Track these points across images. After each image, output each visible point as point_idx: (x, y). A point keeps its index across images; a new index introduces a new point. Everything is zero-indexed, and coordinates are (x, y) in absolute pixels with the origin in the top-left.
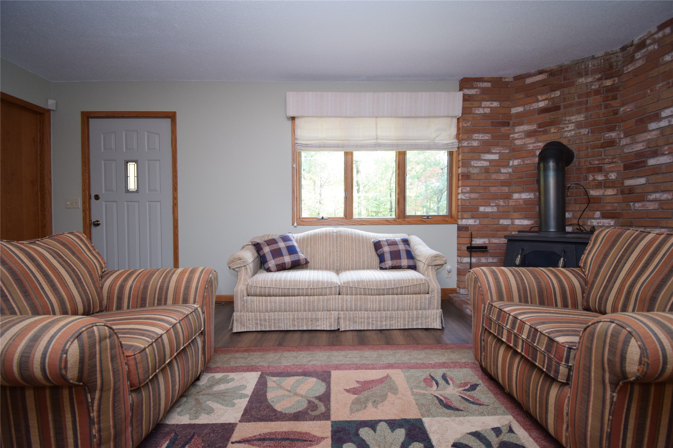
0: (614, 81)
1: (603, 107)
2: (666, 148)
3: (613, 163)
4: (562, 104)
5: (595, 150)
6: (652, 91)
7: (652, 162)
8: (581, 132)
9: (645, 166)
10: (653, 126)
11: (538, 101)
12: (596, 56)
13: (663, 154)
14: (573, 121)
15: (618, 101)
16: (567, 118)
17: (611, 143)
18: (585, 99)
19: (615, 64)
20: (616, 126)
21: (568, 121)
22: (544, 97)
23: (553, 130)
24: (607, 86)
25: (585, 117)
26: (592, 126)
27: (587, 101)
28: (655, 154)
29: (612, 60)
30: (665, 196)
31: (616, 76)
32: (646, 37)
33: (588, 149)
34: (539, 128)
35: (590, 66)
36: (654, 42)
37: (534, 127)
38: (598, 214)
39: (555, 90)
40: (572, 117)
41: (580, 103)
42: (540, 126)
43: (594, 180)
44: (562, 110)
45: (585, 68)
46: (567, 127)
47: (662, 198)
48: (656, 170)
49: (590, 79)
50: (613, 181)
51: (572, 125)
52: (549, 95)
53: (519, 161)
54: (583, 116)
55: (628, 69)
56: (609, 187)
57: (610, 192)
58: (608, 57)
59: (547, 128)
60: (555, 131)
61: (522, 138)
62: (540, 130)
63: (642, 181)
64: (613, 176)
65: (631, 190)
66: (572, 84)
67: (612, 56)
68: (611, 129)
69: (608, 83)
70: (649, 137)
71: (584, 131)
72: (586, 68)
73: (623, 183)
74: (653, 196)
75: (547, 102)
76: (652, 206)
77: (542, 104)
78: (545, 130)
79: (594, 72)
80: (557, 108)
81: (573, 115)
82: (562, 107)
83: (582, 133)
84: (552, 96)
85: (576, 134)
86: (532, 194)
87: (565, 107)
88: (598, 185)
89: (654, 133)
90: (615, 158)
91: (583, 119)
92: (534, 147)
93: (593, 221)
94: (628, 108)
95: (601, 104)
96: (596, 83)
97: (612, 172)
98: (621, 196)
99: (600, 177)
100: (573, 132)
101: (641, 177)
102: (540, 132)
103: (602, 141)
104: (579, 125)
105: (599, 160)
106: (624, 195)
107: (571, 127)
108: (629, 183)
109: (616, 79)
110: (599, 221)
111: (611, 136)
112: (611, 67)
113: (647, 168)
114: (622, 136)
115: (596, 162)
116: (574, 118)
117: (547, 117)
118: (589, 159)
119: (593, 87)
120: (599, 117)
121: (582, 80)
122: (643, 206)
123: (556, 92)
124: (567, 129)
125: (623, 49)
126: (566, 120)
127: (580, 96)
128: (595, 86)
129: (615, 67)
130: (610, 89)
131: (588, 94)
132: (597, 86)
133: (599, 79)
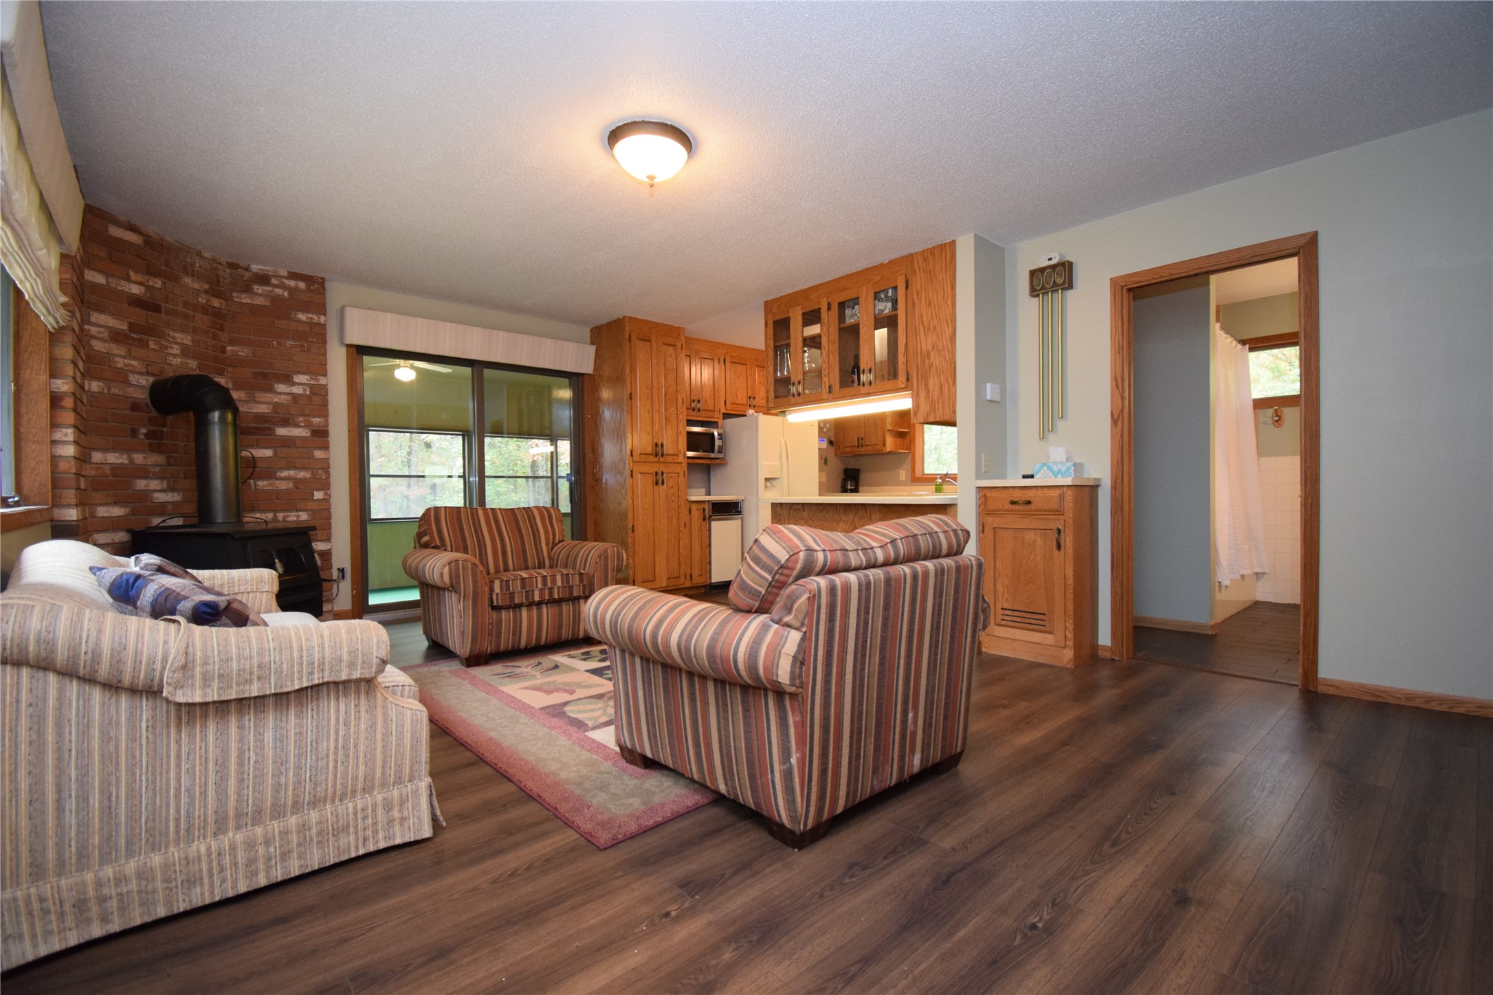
0: (222, 304)
1: (210, 336)
2: (301, 419)
4: (164, 305)
6: (279, 344)
7: (281, 431)
8: (188, 364)
9: (271, 435)
10: (281, 388)
11: (128, 279)
12: (203, 255)
13: (297, 426)
14: (179, 341)
15: (226, 335)
16: (172, 333)
18: (191, 313)
19: (222, 280)
21: (172, 338)
22: (139, 278)
23: (152, 345)
24: (214, 307)
25: (193, 342)
26: (200, 359)
27: (194, 317)
28: (286, 423)
29: (219, 273)
30: (302, 474)
31: (224, 299)
32: (271, 274)
34: (131, 331)
35: (197, 265)
36: (284, 287)
37: (124, 327)
39: (155, 276)
40: (177, 335)
41: (186, 316)
42: (133, 327)
44: (164, 315)
45: (191, 264)
46: (172, 348)
47: (298, 476)
48: (288, 442)
49: (197, 286)
51: (176, 346)
52: (146, 277)
53: (101, 384)
54: (190, 338)
55: (239, 297)
58: (215, 265)
59: (143, 336)
60: (156, 347)
61: (102, 340)
62: (131, 335)
63: (268, 453)
65: (253, 462)
66: (175, 279)
67: (219, 266)
69: (216, 303)
70: (276, 400)
71: (192, 363)
72: (193, 264)
74: (285, 474)
75: (143, 289)
76: (283, 486)
77: (136, 290)
78: (141, 339)
79: (201, 277)
80: (157, 309)
81: (176, 331)
82: (163, 309)
83: (190, 366)
84: (151, 283)
85: (182, 363)
86: (125, 457)
87: (168, 312)
89: (283, 397)
91: (190, 344)
92: (126, 366)
94: (243, 352)
95: (208, 330)
96: (203, 296)
100: (178, 360)
101: (266, 448)
102: (133, 339)
104: (185, 352)
107: (176, 350)
109: (223, 302)
112: (218, 281)
113: (274, 437)
116: (179, 336)
117: (140, 316)
119: (200, 299)
120: (207, 349)
121: (187, 280)
122: (269, 485)
123: (156, 280)
124: (170, 351)
125: (232, 266)
126: (169, 335)
127: (186, 304)
128: (202, 300)
129: (222, 285)
130: (217, 314)
131: (196, 307)
132: (204, 301)
133: (206, 292)
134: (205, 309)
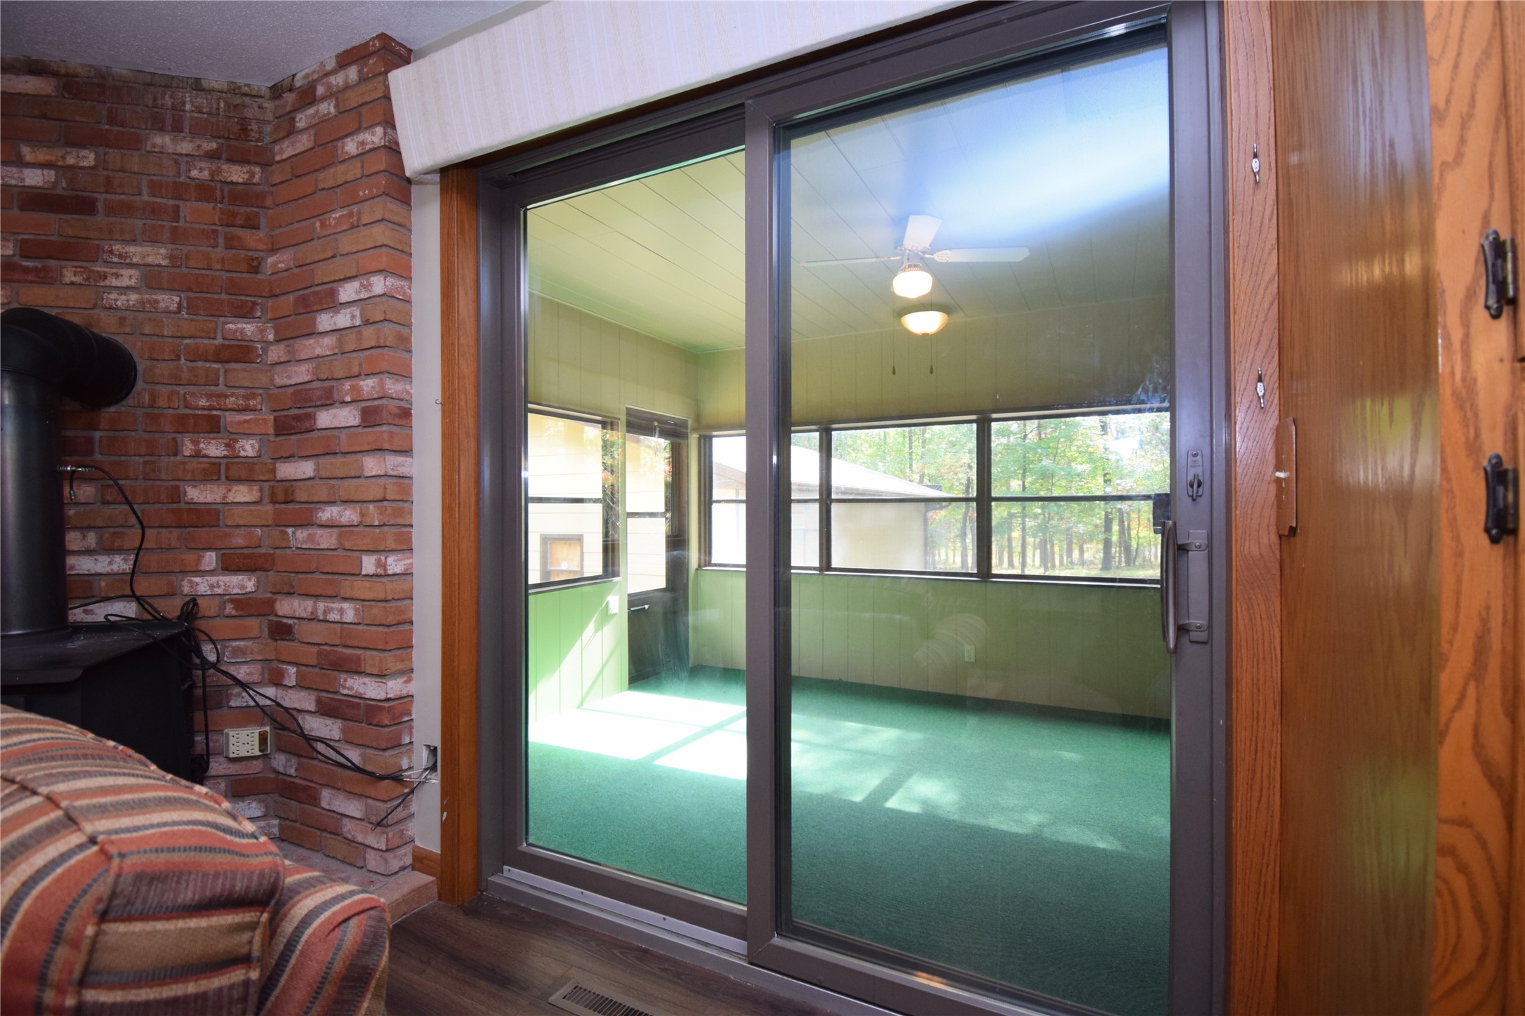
0: (252, 175)
1: (221, 241)
2: (347, 386)
3: (246, 409)
4: (101, 197)
5: (200, 364)
6: (323, 225)
7: (324, 419)
8: (157, 302)
9: (311, 430)
10: (325, 321)
11: (22, 163)
12: (205, 84)
13: (342, 403)
14: (135, 260)
15: (261, 234)
16: (117, 247)
17: (242, 352)
18: (171, 202)
19: (254, 126)
20: (255, 304)
21: (120, 256)
22: (43, 156)
23: (69, 276)
24: (232, 183)
25: (171, 257)
26: (190, 290)
27: (177, 208)
28: (329, 399)
29: (249, 113)
30: (347, 515)
31: (257, 163)
32: (315, 76)
33: (178, 358)
34: (25, 256)
35: (188, 107)
36: (330, 95)
37: (6, 249)
38: (210, 559)
39: (81, 145)
40: (132, 249)
41: (155, 211)
42: (26, 249)
43: (198, 454)
44: (100, 218)
45: (174, 108)
46: (117, 276)
47: (343, 520)
48: (331, 443)
49: (185, 147)
50: (249, 464)
51: (132, 272)
52: (59, 152)
54: (163, 251)
55: (282, 151)
56: (239, 480)
57: (242, 493)
58: (237, 100)
59: (52, 263)
60: (78, 279)
62: (25, 263)
63: (308, 469)
64: (248, 448)
65: (289, 491)
66: (134, 143)
67: (247, 100)
68: (244, 312)
69: (237, 174)
70: (318, 351)
71: (168, 300)
72: (178, 108)
73: (274, 471)
74: (326, 514)
75: (51, 175)
76: (325, 540)
77: (34, 178)
78: (44, 269)
79: (198, 130)
80: (84, 206)
81: (133, 241)
82: (100, 205)
83: (162, 305)
84: (71, 160)
85: (142, 303)
87: (111, 210)
88: (213, 472)
89: (326, 341)
90: (253, 396)
91: (164, 263)
93: (197, 579)
94: (282, 261)
95: (215, 231)
96: (203, 165)
97: (248, 435)
98: (269, 508)
99: (214, 449)
100: (134, 297)
101: (306, 458)
102: (26, 270)
103: (219, 341)
104: (152, 279)
105: (209, 396)
106: (277, 506)
107: (128, 277)
108: (287, 470)
109: (257, 169)
110: (213, 579)
111: (242, 331)
112: (245, 130)
113: (315, 434)
114: (271, 337)
115: (203, 402)
116: (137, 252)
117: (55, 226)
118: (182, 390)
119: (194, 173)
120: (210, 268)
121: (163, 141)
122: (311, 538)
123: (83, 153)
124: (115, 282)
125: (277, 91)
126: (111, 252)
127: (155, 188)
128: (201, 172)
129: (254, 135)
130: (241, 195)
131: (179, 191)
132: (206, 174)
133: (212, 156)
134: (205, 191)
